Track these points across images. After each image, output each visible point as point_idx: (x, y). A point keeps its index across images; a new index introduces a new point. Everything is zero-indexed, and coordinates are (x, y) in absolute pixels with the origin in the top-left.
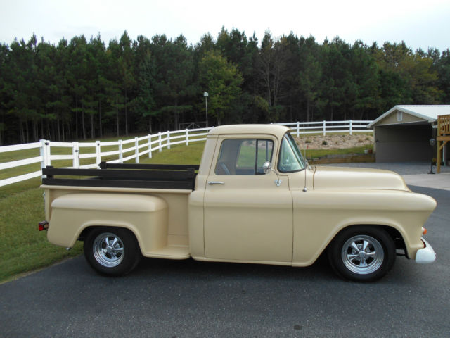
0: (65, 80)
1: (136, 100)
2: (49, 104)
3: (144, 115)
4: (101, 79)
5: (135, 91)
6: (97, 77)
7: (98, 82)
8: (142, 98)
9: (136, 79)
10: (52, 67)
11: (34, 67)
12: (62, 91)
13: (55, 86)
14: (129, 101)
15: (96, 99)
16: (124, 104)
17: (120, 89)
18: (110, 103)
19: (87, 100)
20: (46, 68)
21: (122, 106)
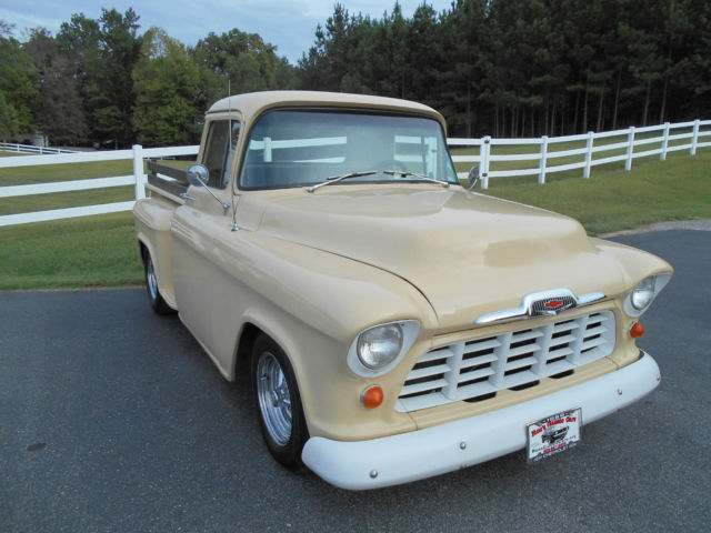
0: (562, 38)
1: (685, 62)
2: (535, 80)
3: (698, 91)
4: (623, 28)
5: (688, 45)
6: (616, 27)
7: (617, 36)
8: (699, 58)
9: (695, 21)
10: (545, 20)
11: (520, 23)
12: (555, 58)
13: (545, 50)
14: (672, 65)
15: (611, 66)
16: (661, 71)
17: (659, 43)
18: (632, 73)
19: (595, 70)
20: (535, 22)
21: (657, 75)
